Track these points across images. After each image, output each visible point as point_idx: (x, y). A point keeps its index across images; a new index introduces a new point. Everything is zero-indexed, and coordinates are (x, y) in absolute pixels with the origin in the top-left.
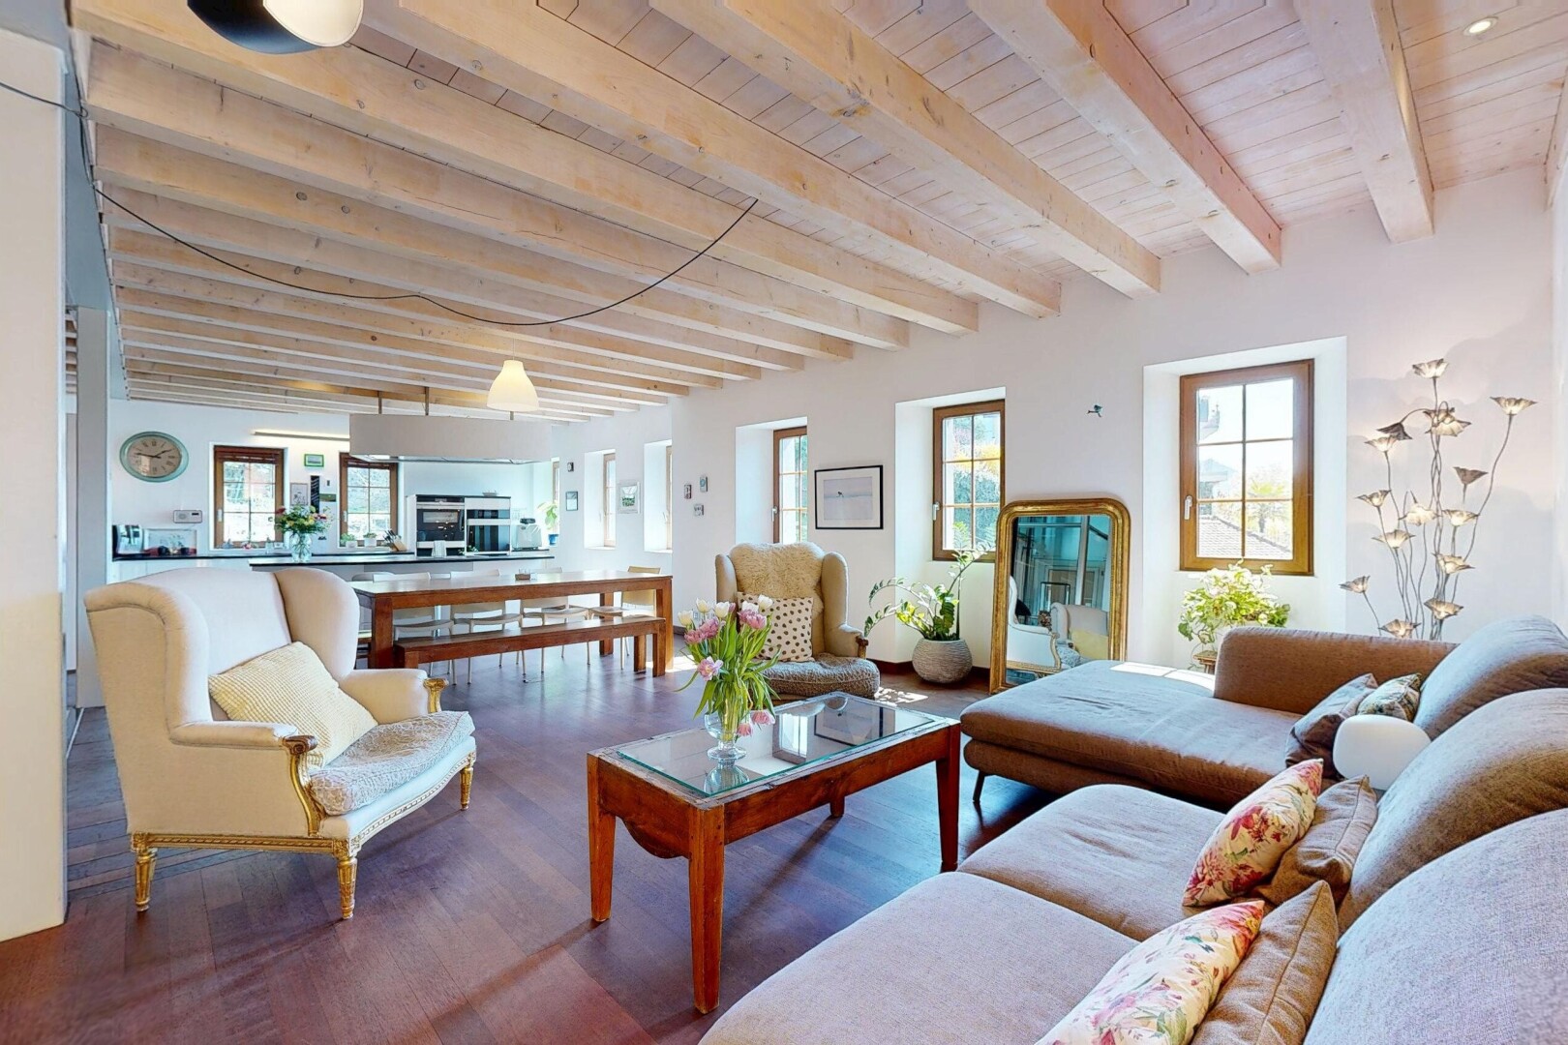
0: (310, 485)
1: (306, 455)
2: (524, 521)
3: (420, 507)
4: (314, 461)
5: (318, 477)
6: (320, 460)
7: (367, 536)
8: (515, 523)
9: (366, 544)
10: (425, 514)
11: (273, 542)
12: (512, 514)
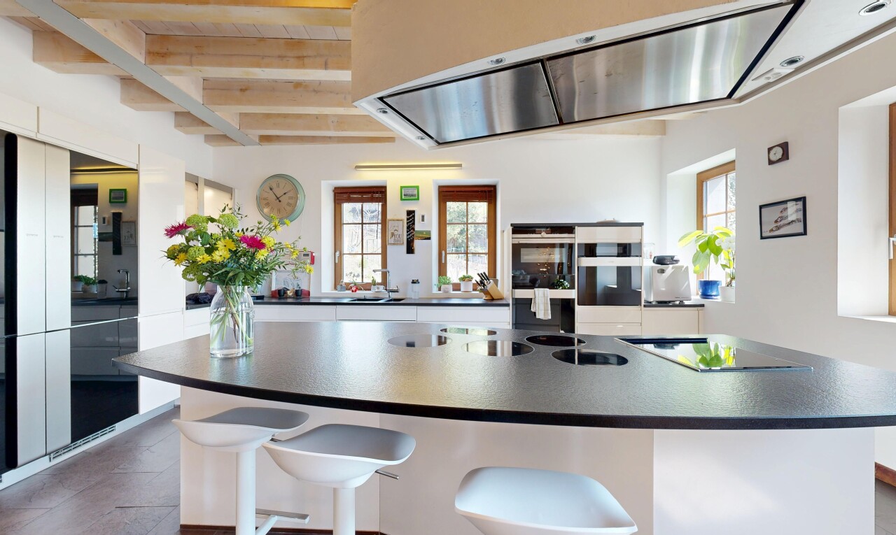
0: (405, 221)
1: (402, 187)
2: (660, 261)
3: (516, 241)
4: (410, 194)
5: (414, 212)
6: (416, 192)
7: (463, 279)
8: (648, 263)
9: (462, 289)
10: (523, 251)
11: (379, 284)
12: (646, 249)
